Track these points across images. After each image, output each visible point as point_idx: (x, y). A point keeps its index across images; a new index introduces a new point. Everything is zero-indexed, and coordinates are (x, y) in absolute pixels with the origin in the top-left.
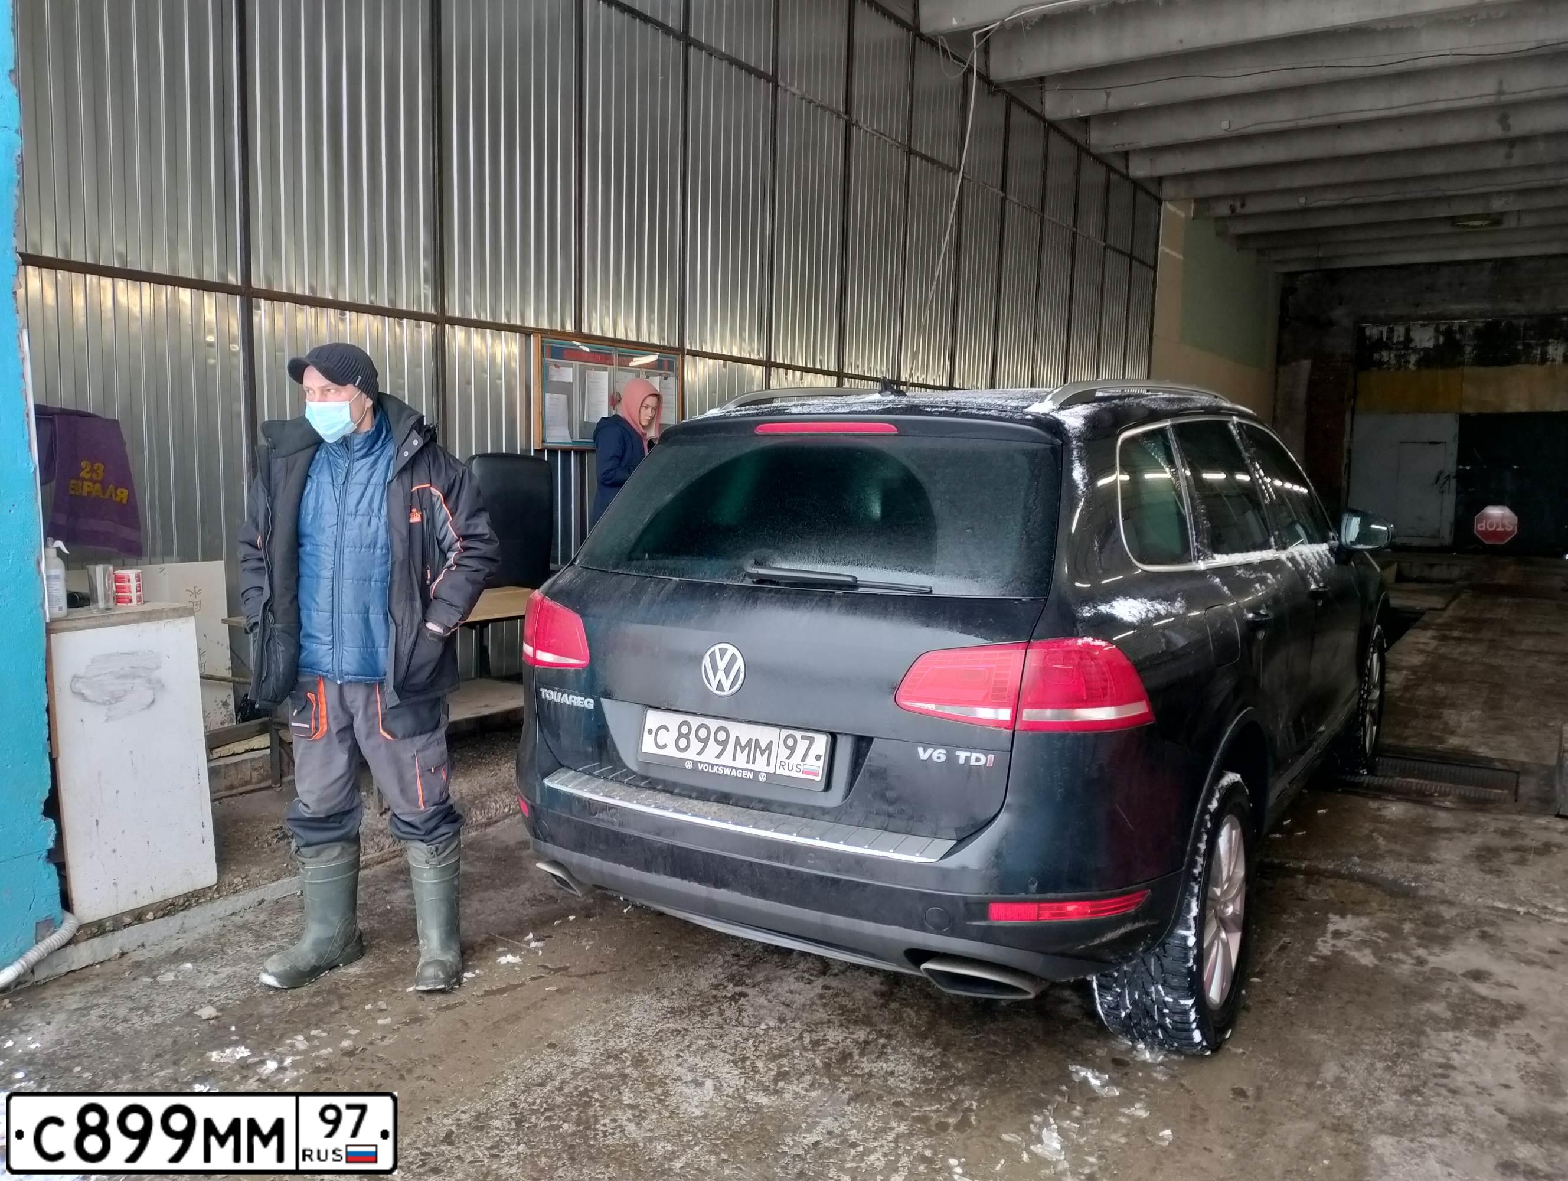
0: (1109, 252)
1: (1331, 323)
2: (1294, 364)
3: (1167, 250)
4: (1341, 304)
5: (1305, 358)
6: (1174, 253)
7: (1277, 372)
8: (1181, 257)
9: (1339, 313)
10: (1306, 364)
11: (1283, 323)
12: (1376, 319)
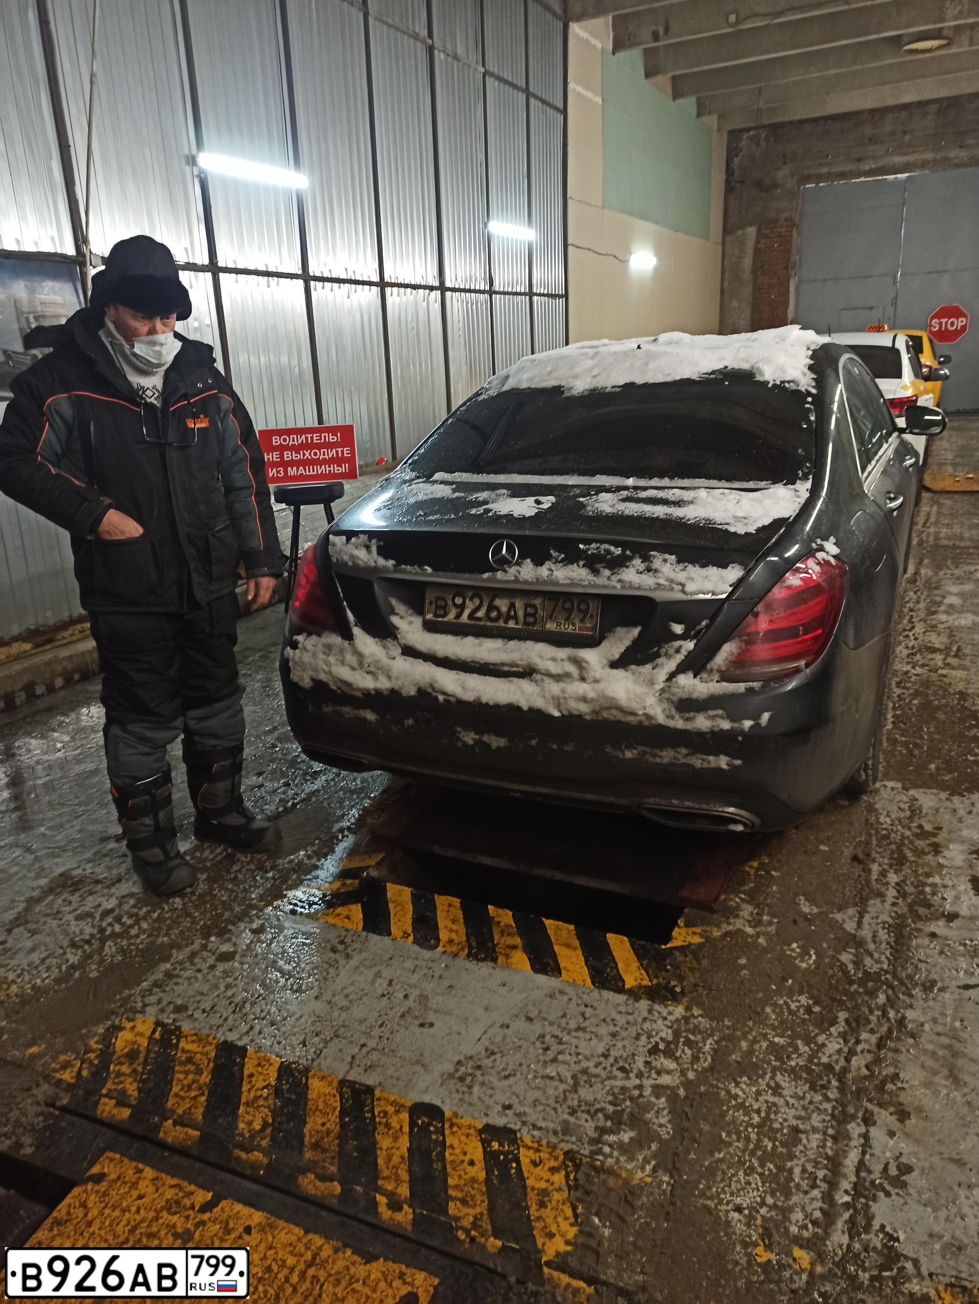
0: (493, 83)
1: (775, 185)
2: (740, 232)
3: (579, 89)
4: (785, 164)
5: (751, 225)
6: (590, 95)
7: (724, 243)
8: (599, 100)
9: (782, 174)
10: (752, 231)
11: (729, 189)
12: (819, 178)
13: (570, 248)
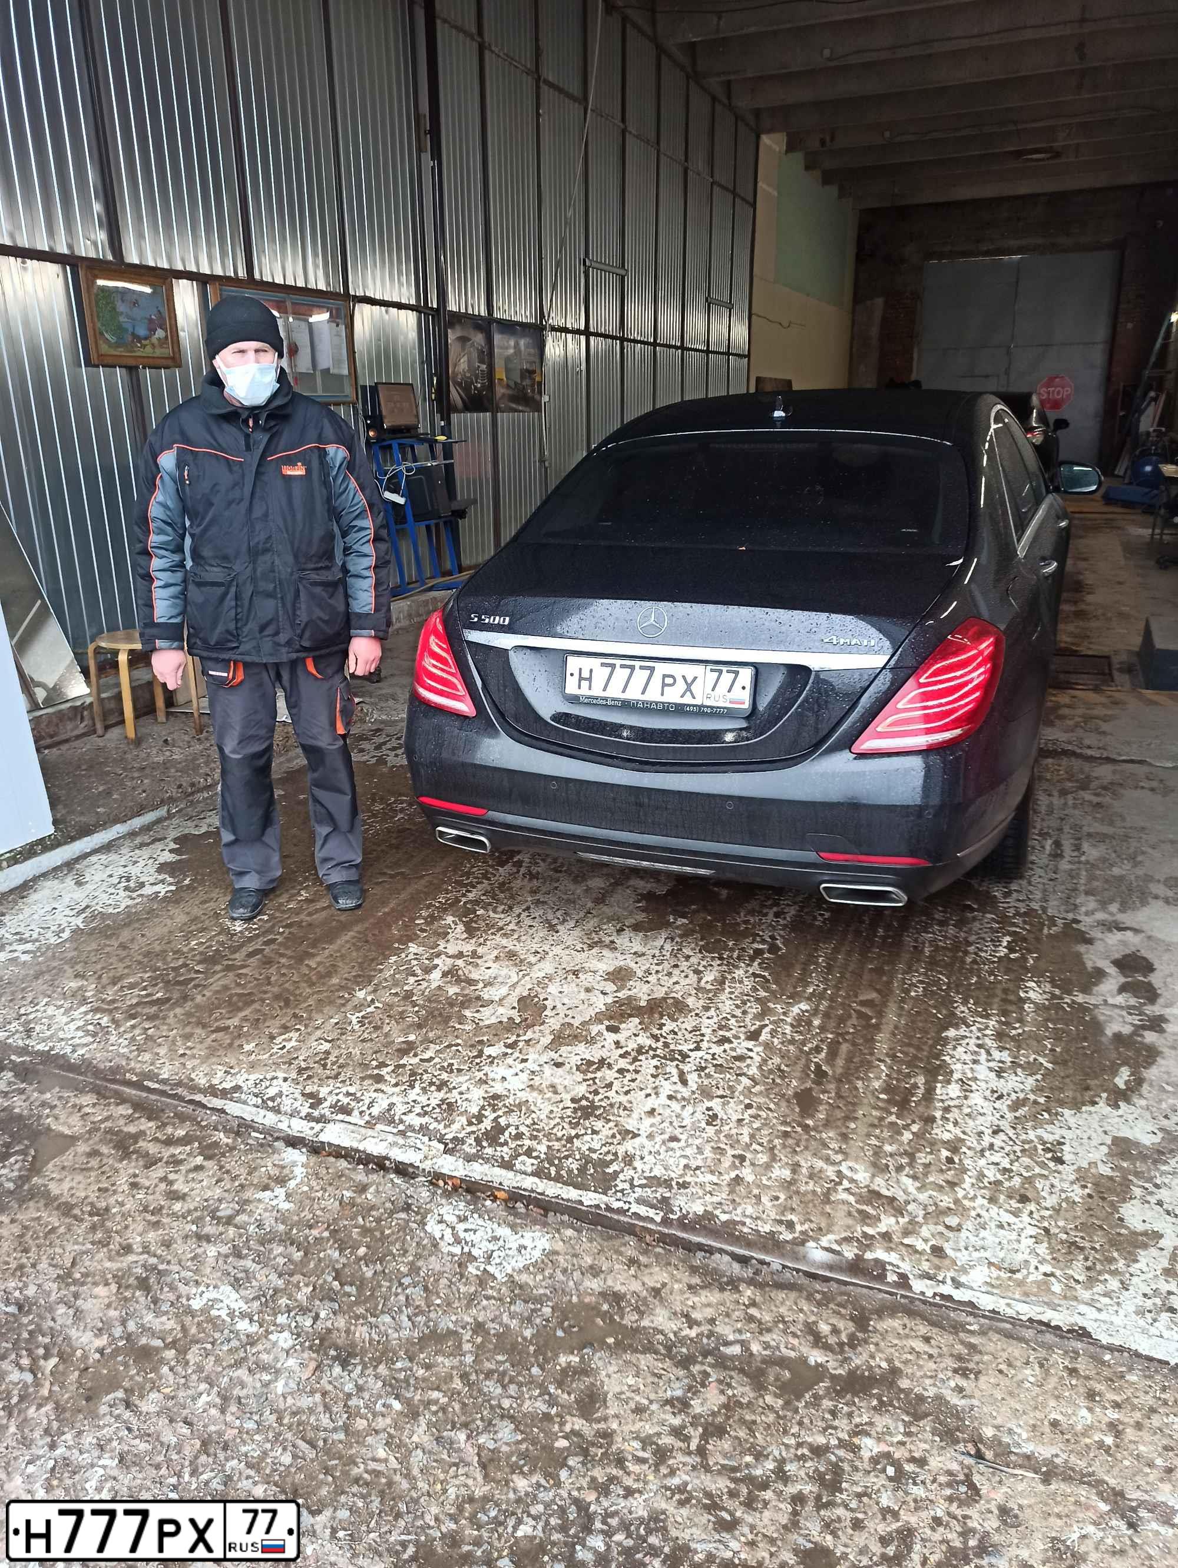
0: (716, 189)
1: (902, 260)
2: (869, 303)
4: (911, 241)
5: (879, 296)
6: (770, 190)
7: (853, 311)
8: (776, 194)
9: (909, 250)
10: (879, 302)
11: (859, 261)
12: (941, 256)
13: (754, 317)
